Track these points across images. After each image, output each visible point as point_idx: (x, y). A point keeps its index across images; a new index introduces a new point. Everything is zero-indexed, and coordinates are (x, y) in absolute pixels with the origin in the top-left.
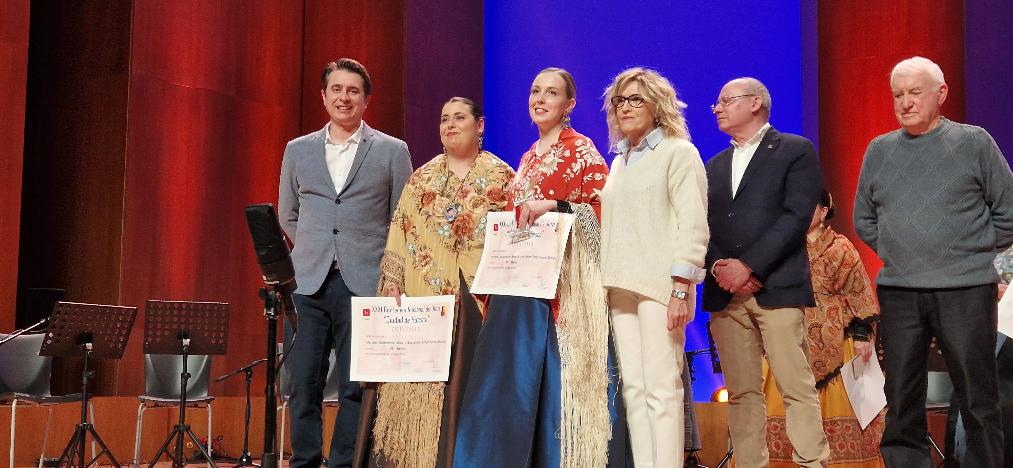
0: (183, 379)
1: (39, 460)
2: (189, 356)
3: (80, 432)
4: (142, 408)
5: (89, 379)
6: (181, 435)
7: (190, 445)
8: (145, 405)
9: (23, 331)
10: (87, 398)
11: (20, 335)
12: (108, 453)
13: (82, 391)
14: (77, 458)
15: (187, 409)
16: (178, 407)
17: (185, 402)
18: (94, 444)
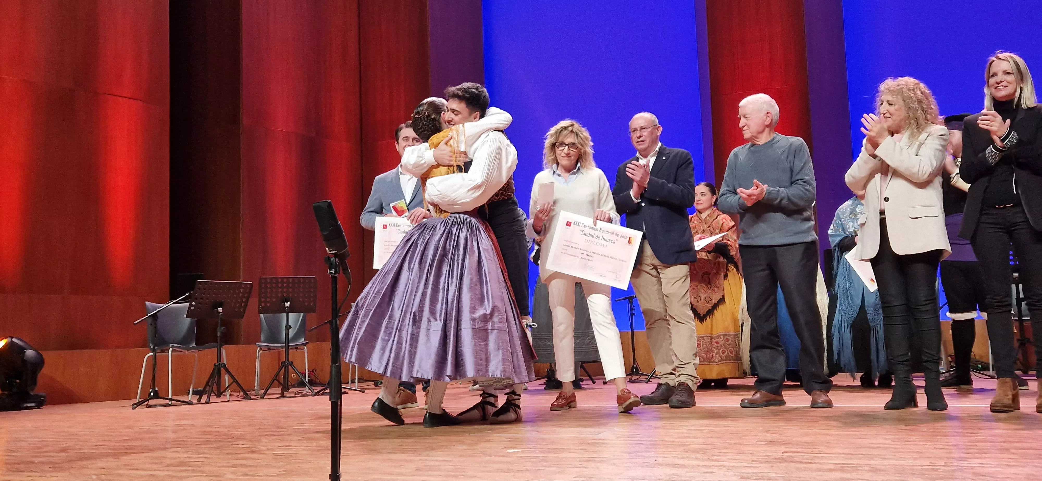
0: (287, 330)
1: (189, 390)
2: (290, 314)
3: (217, 368)
4: (259, 351)
5: (222, 333)
6: (287, 368)
7: (294, 376)
8: (261, 349)
9: (174, 301)
10: (221, 346)
11: (171, 305)
12: (237, 382)
13: (218, 342)
14: (215, 388)
15: (290, 351)
16: (284, 350)
17: (288, 346)
18: (227, 377)
